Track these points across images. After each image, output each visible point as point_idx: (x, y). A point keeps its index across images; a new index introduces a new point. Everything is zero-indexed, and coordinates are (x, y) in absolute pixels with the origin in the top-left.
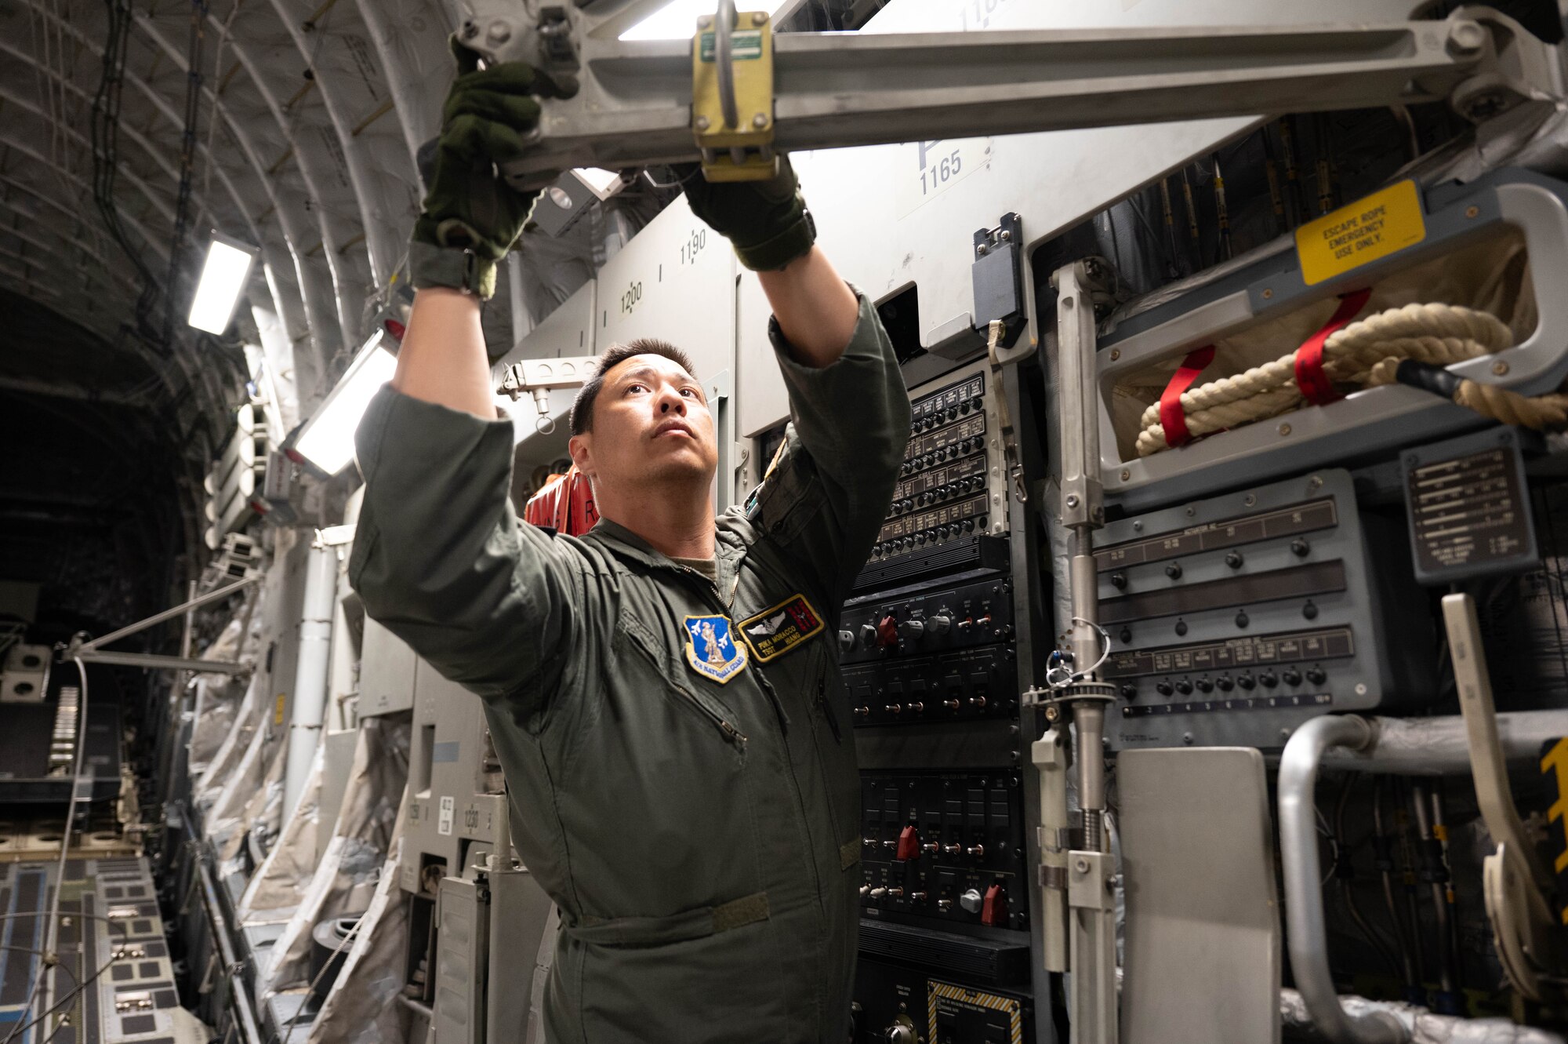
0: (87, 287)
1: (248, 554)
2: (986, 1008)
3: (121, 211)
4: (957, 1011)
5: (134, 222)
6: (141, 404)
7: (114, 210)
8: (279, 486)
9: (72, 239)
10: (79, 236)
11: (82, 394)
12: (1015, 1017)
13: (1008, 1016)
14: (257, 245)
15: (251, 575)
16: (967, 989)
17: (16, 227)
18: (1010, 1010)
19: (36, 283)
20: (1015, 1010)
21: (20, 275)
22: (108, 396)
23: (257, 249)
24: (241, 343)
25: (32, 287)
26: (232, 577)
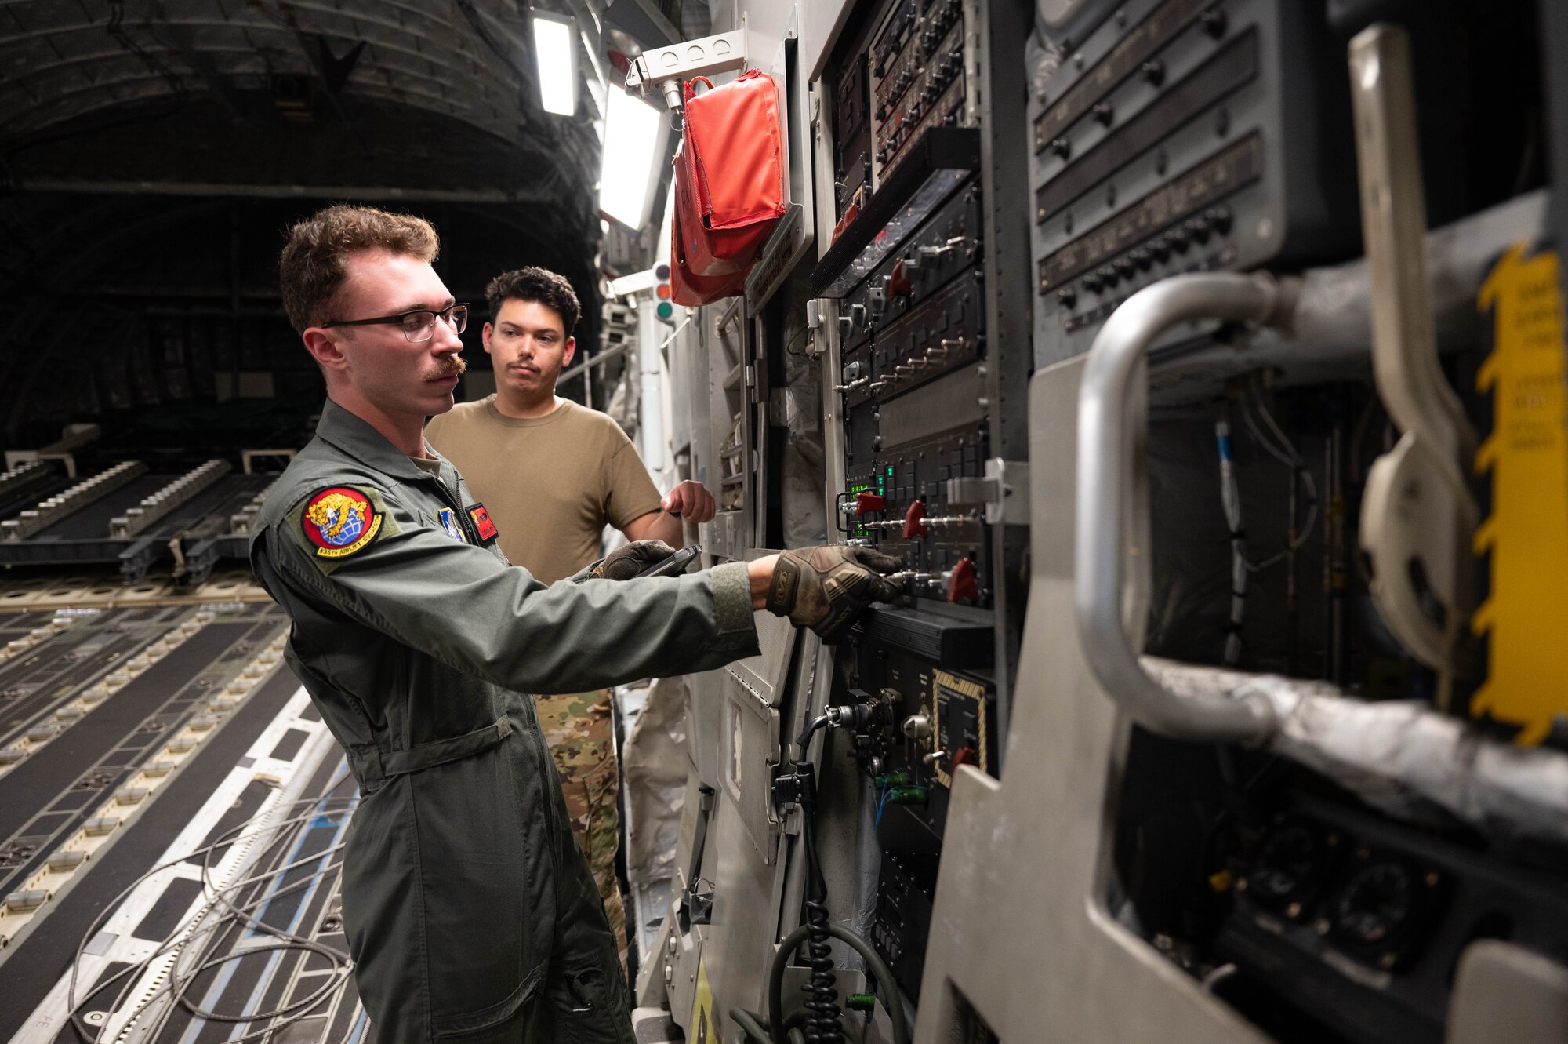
0: (487, 96)
1: (623, 322)
2: (966, 696)
3: (480, 11)
4: (948, 699)
5: (492, 19)
6: (549, 198)
7: (475, 11)
8: (619, 251)
9: (458, 50)
10: (462, 47)
11: (503, 198)
12: (981, 706)
13: (975, 703)
14: (571, 14)
15: (626, 339)
16: (955, 676)
17: (419, 49)
18: (978, 698)
19: (451, 101)
20: (981, 696)
21: (438, 95)
22: (523, 195)
23: (572, 18)
24: (590, 120)
25: (451, 106)
26: (611, 344)
